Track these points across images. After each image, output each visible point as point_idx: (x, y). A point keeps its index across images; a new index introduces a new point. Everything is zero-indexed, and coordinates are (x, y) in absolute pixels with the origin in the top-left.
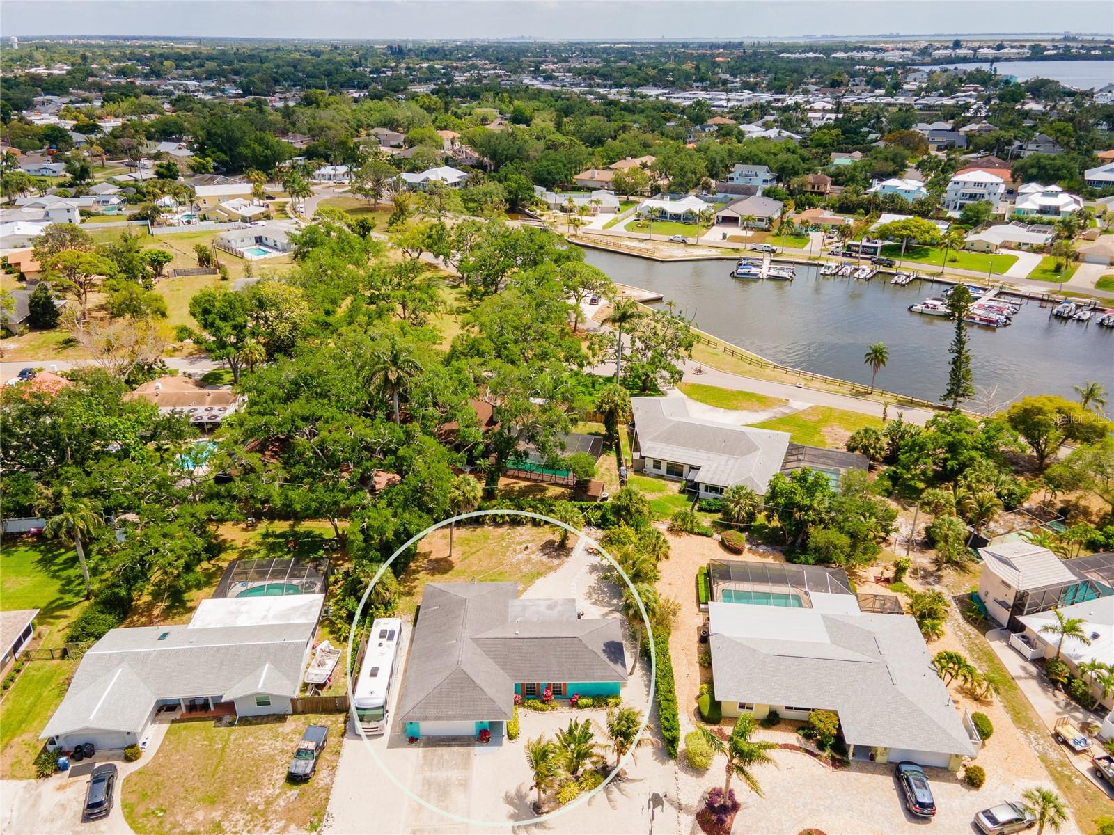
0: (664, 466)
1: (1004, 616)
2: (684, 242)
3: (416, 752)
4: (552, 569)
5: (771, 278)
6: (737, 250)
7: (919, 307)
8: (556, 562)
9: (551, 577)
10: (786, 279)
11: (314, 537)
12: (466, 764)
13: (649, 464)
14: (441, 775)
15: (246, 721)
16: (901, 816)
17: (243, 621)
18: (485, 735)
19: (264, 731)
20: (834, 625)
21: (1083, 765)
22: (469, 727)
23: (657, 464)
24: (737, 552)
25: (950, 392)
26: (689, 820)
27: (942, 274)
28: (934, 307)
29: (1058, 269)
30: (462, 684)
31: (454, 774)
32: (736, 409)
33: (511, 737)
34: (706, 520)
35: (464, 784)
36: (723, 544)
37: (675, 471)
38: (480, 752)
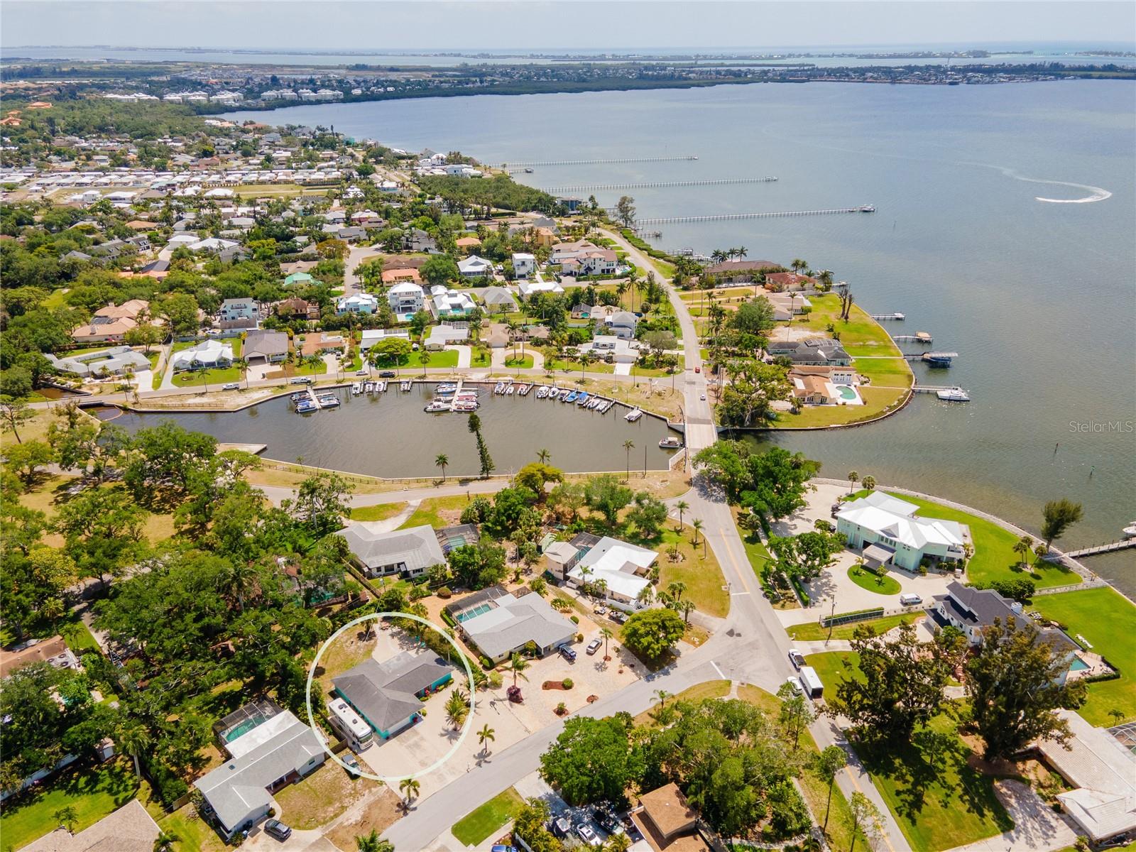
0: (383, 569)
1: (561, 576)
2: (236, 388)
3: (393, 742)
4: (374, 645)
5: (325, 408)
6: (282, 387)
7: (430, 408)
8: (372, 641)
9: (377, 649)
10: (336, 405)
11: (229, 694)
12: (416, 733)
13: (374, 572)
14: (411, 742)
15: (307, 775)
16: (567, 663)
17: (261, 741)
18: (415, 720)
19: (320, 772)
20: (512, 609)
21: (606, 617)
22: (407, 720)
23: (379, 569)
24: (448, 597)
25: (484, 469)
26: (507, 702)
27: (424, 376)
28: (439, 406)
29: (483, 357)
30: (396, 705)
31: (416, 738)
32: (385, 518)
33: (424, 715)
34: (424, 587)
35: (422, 739)
36: (439, 596)
37: (390, 570)
38: (417, 727)
